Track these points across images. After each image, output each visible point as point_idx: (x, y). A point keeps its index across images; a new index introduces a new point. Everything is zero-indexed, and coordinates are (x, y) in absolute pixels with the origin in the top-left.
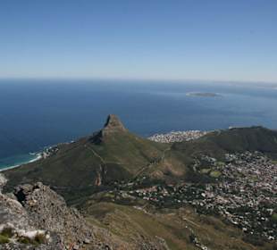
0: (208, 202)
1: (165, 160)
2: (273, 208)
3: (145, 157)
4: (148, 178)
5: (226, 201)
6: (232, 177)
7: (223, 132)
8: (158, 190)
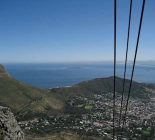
0: (86, 127)
1: (46, 99)
2: (141, 127)
3: (28, 96)
4: (30, 112)
5: (102, 125)
6: (102, 108)
7: (89, 82)
8: (40, 121)
